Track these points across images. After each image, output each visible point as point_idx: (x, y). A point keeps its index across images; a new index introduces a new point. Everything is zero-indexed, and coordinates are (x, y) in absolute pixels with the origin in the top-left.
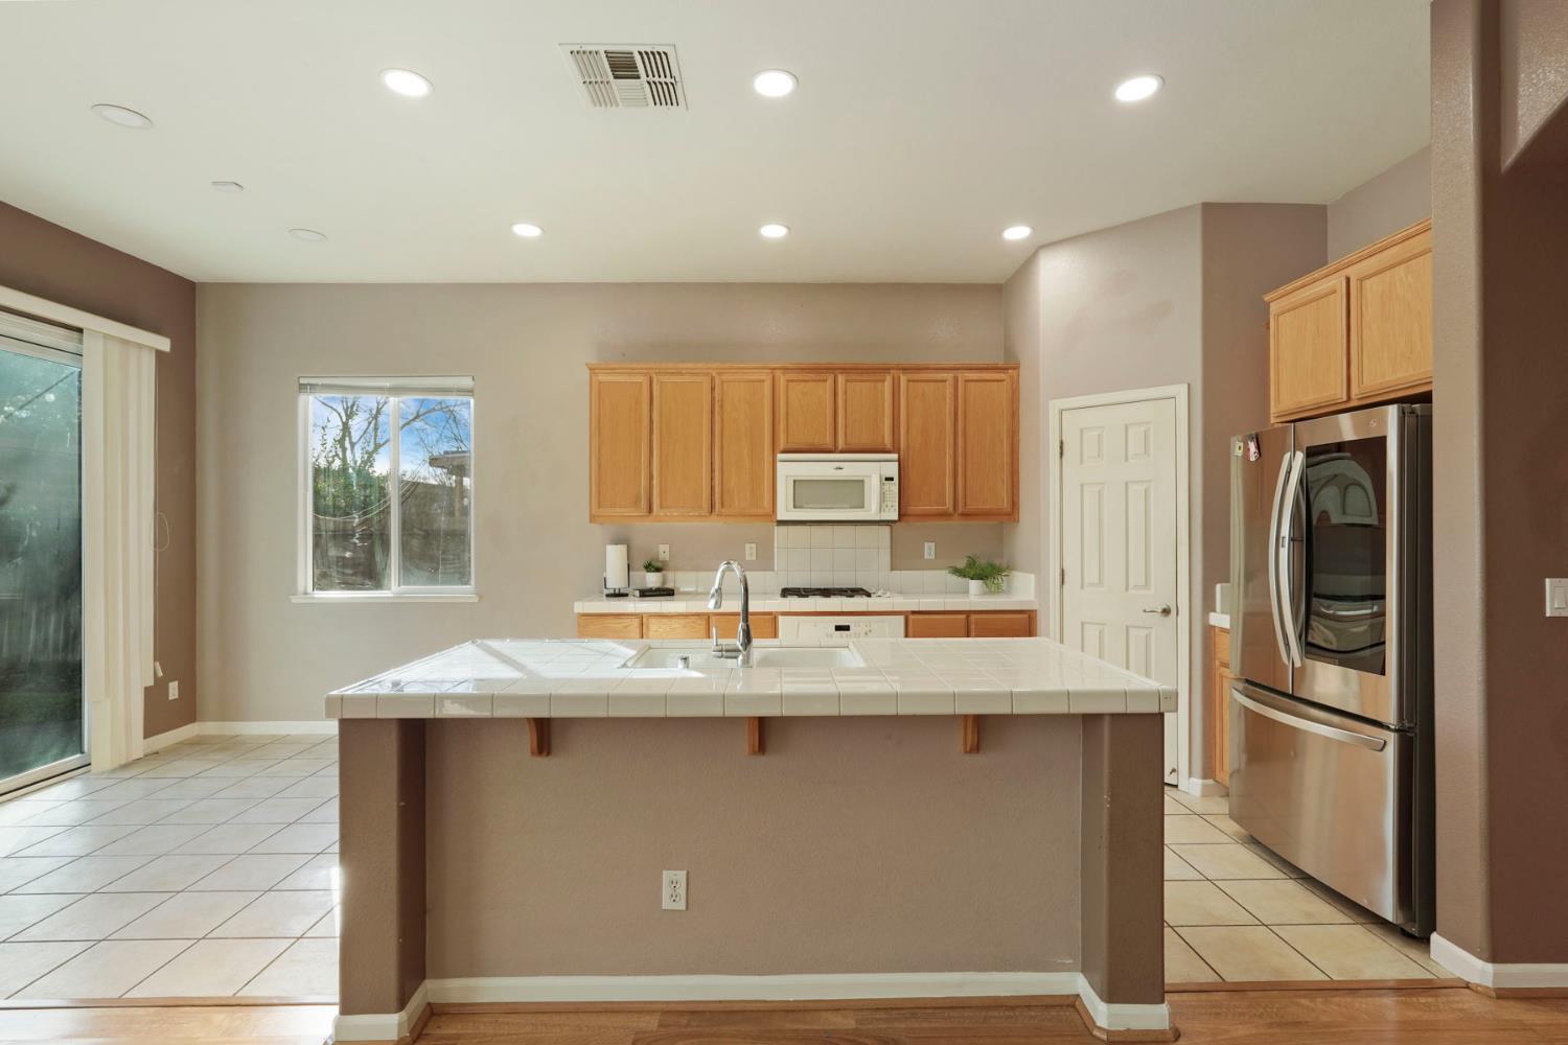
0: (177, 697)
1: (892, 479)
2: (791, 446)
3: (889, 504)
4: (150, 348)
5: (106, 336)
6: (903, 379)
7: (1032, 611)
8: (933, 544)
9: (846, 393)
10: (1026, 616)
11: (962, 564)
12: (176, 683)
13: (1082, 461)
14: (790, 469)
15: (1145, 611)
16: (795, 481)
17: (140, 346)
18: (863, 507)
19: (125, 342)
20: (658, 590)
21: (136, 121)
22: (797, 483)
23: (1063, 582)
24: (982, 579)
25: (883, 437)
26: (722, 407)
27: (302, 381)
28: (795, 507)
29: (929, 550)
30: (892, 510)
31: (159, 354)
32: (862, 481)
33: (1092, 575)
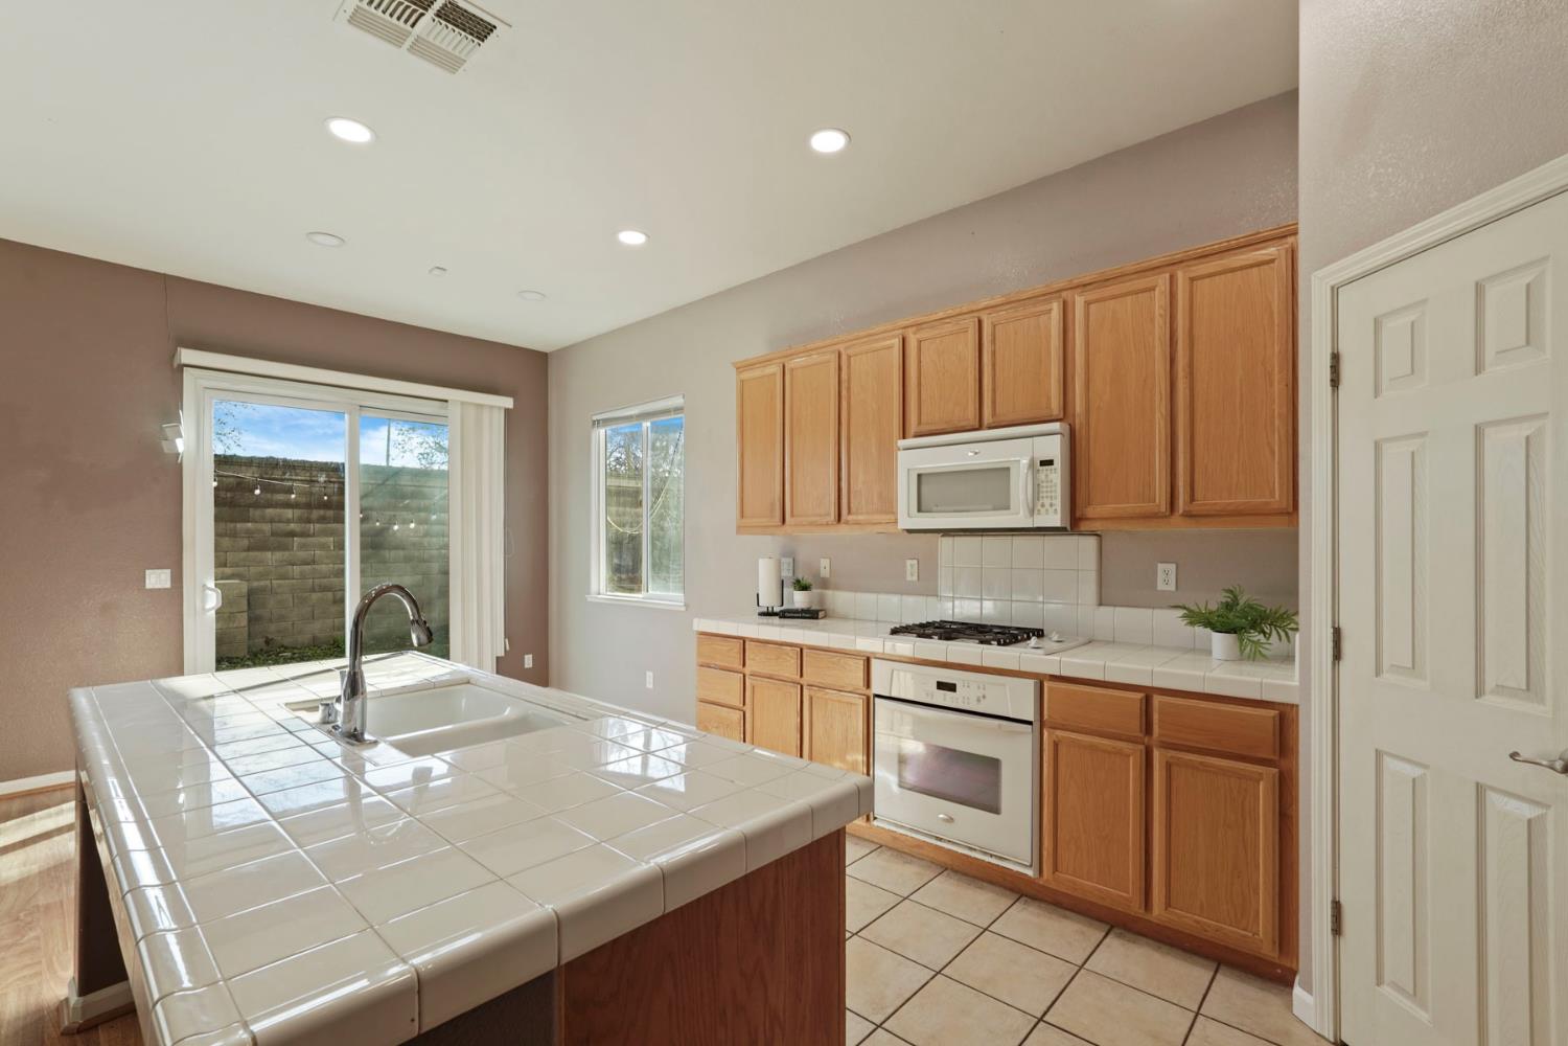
0: (531, 666)
1: (1050, 463)
2: (924, 428)
3: (1047, 502)
4: (499, 408)
5: (463, 403)
6: (1079, 301)
7: (1292, 706)
8: (1172, 567)
9: (994, 341)
10: (1272, 713)
11: (1214, 601)
12: (531, 656)
13: (1377, 392)
14: (914, 459)
15: (1514, 756)
16: (919, 476)
17: (492, 407)
18: (1008, 508)
19: (480, 406)
20: (803, 611)
21: (335, 241)
22: (924, 479)
23: (1337, 655)
24: (1235, 633)
25: (1049, 398)
26: (849, 389)
27: (595, 418)
28: (919, 510)
29: (1166, 577)
30: (1051, 510)
31: (507, 411)
32: (1008, 469)
33: (1397, 650)
